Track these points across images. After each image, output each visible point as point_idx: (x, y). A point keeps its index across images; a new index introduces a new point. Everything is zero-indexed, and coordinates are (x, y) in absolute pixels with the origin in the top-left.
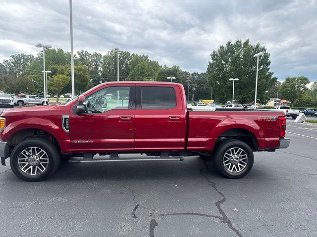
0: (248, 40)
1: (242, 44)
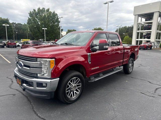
0: (49, 8)
1: (46, 10)
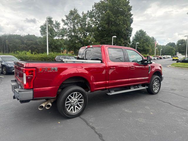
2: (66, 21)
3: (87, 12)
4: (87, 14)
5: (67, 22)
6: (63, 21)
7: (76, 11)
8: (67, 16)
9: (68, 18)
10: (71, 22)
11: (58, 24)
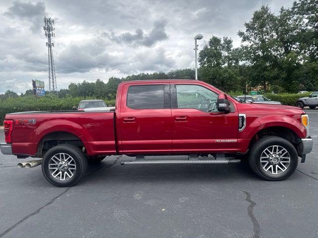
2: (246, 34)
3: (292, 6)
4: (293, 8)
5: (249, 34)
6: (241, 34)
7: (265, 10)
8: (248, 24)
9: (250, 27)
10: (255, 33)
11: (229, 42)
